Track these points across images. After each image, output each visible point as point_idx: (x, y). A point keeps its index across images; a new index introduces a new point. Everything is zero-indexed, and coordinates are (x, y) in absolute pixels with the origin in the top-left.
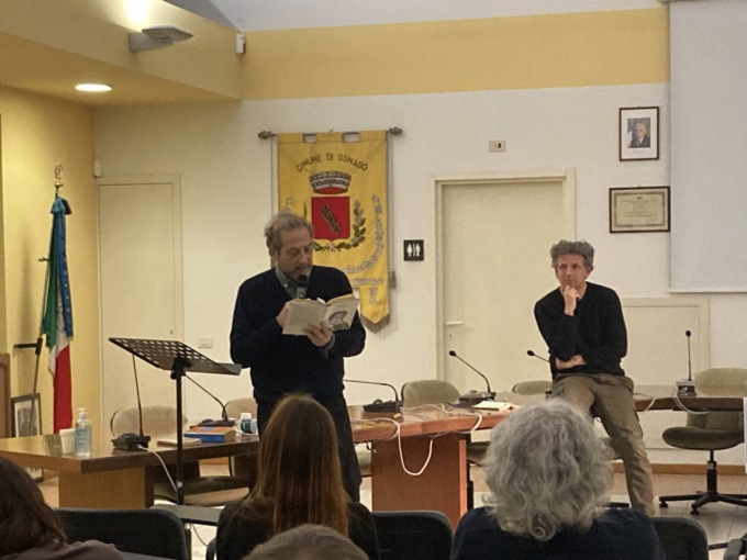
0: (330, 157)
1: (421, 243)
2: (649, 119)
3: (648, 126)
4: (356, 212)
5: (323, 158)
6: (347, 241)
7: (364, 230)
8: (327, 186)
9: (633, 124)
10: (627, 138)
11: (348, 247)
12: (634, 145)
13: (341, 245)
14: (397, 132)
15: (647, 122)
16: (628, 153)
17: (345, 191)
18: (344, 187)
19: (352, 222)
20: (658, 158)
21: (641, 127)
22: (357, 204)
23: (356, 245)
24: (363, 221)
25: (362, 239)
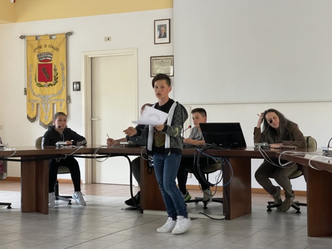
0: (46, 46)
1: (79, 83)
2: (166, 25)
3: (166, 28)
4: (55, 70)
5: (43, 46)
6: (52, 83)
7: (57, 78)
8: (45, 59)
9: (160, 27)
10: (157, 34)
11: (52, 85)
12: (160, 37)
13: (49, 85)
14: (70, 34)
16: (158, 41)
17: (51, 61)
18: (50, 59)
19: (53, 75)
20: (169, 43)
21: (163, 28)
22: (55, 66)
23: (55, 84)
24: (57, 74)
25: (57, 82)
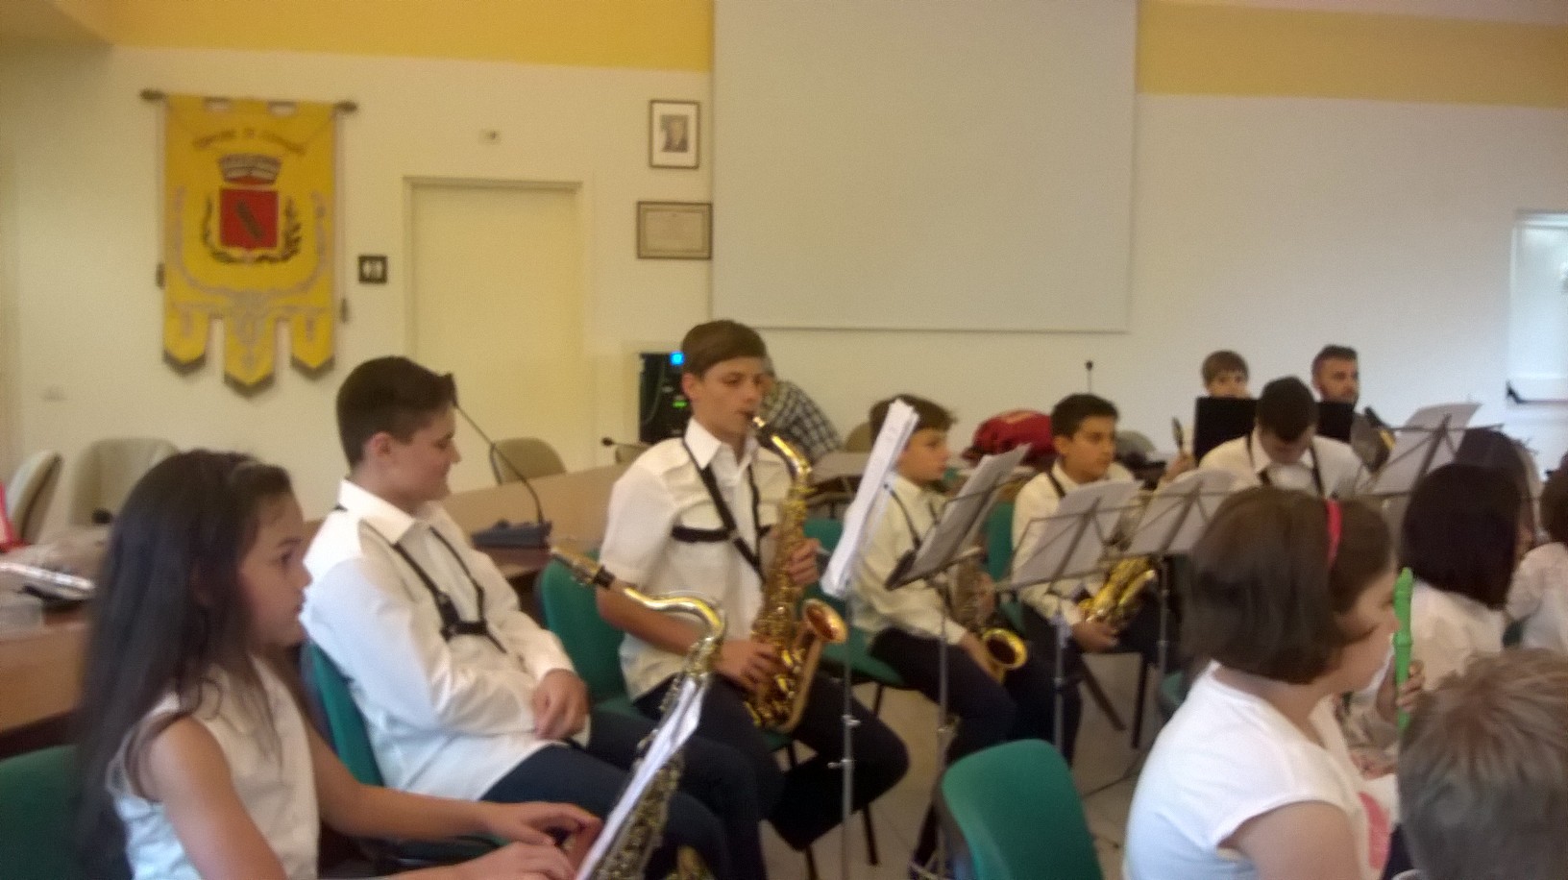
0: (250, 133)
1: (383, 260)
3: (686, 126)
4: (288, 214)
5: (240, 133)
6: (274, 252)
7: (297, 240)
8: (245, 174)
9: (668, 122)
10: (659, 139)
11: (272, 260)
12: (669, 147)
13: (262, 259)
14: (348, 107)
15: (684, 120)
17: (272, 182)
18: (269, 176)
19: (281, 228)
20: (696, 167)
21: (677, 126)
22: (290, 202)
23: (285, 258)
24: (297, 228)
25: (295, 252)
